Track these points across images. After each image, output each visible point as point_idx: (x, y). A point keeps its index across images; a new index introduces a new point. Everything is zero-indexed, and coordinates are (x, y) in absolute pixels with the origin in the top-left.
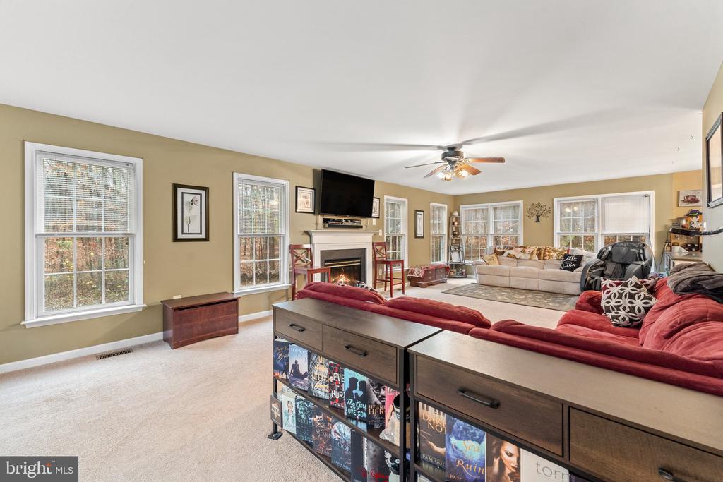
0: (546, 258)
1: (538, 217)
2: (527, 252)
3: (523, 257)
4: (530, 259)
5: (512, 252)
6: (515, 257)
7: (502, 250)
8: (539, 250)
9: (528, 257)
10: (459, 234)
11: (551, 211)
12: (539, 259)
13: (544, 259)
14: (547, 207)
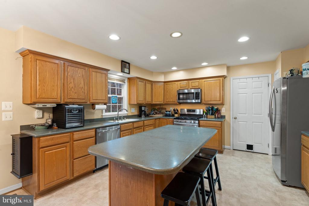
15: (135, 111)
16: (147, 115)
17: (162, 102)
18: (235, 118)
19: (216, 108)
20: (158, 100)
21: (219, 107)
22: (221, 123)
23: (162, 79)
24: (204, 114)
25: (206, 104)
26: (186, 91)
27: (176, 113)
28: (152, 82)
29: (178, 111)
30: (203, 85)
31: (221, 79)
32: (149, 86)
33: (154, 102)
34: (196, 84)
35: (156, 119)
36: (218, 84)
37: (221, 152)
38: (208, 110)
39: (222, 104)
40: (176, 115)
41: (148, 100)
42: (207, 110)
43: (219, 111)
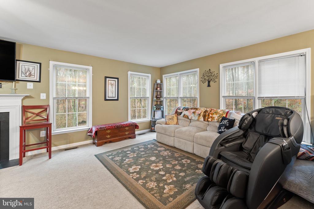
0: (210, 120)
1: (209, 82)
2: (197, 114)
3: (193, 118)
4: (198, 120)
5: (186, 113)
8: (206, 111)
9: (197, 118)
10: (161, 97)
11: (218, 76)
12: (204, 120)
13: (208, 121)
14: (215, 73)
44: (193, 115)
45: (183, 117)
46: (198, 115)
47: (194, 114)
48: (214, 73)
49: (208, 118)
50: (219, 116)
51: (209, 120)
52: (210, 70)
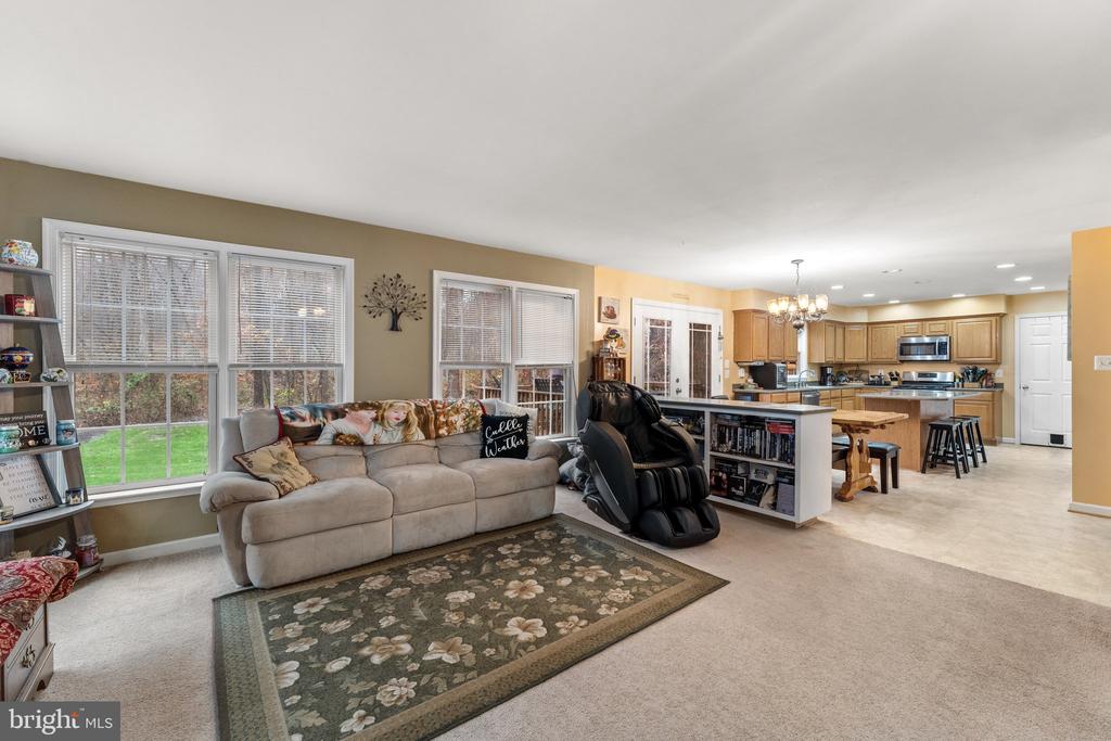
0: (443, 431)
1: (396, 316)
2: (393, 422)
3: (384, 439)
4: (406, 441)
5: (345, 426)
6: (358, 443)
7: (308, 424)
9: (398, 436)
11: (427, 304)
12: (428, 437)
13: (438, 437)
14: (420, 291)
15: (815, 377)
16: (835, 383)
17: (864, 360)
18: (1026, 388)
19: (982, 369)
20: (856, 354)
21: (990, 368)
22: (993, 395)
23: (863, 317)
24: (957, 380)
25: (959, 363)
26: (913, 340)
27: (896, 379)
28: (844, 325)
29: (898, 375)
30: (955, 330)
31: (993, 319)
32: (840, 331)
33: (847, 360)
34: (939, 327)
35: (856, 388)
36: (987, 329)
37: (993, 443)
38: (966, 374)
39: (997, 363)
40: (895, 383)
41: (839, 358)
42: (963, 374)
43: (990, 374)
44: (378, 429)
45: (334, 443)
46: (398, 425)
47: (382, 424)
48: (413, 291)
49: (437, 428)
50: (467, 417)
51: (441, 432)
52: (399, 276)
